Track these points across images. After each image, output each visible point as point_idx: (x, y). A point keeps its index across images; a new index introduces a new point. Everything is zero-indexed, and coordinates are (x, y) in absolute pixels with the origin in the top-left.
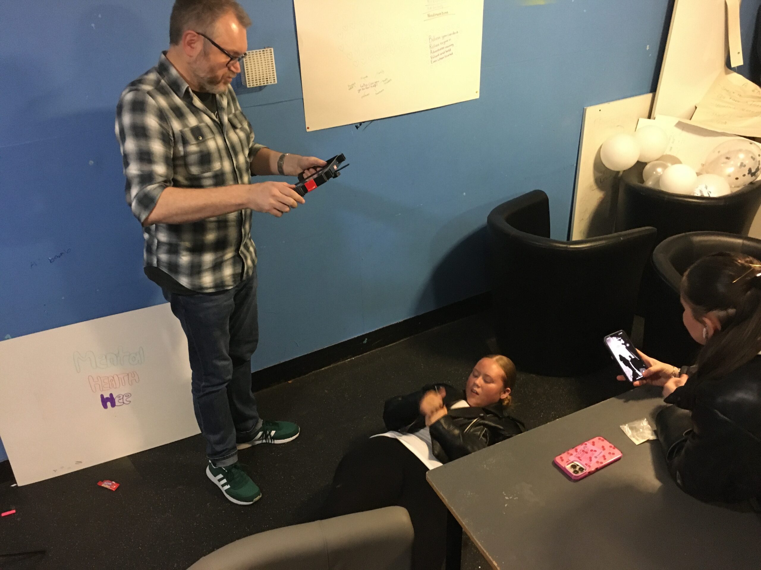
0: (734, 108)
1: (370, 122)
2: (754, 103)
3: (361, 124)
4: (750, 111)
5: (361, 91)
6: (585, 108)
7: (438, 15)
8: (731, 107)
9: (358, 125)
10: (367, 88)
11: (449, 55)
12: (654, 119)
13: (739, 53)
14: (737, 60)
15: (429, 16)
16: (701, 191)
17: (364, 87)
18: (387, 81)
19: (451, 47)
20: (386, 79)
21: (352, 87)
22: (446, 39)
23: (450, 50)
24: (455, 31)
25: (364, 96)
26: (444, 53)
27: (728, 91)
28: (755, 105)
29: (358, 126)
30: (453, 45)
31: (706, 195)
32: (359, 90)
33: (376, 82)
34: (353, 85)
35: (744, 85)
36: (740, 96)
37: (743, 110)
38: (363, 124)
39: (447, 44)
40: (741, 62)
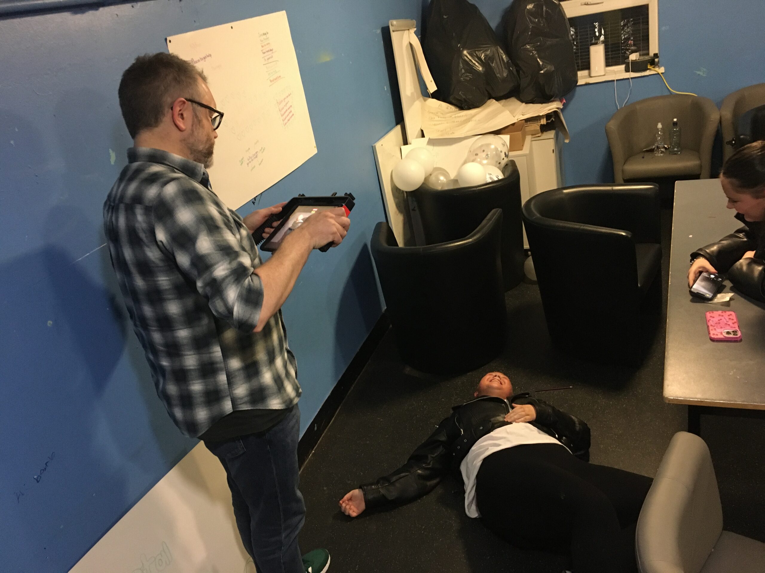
0: (447, 123)
1: (260, 195)
2: (456, 115)
3: (255, 199)
4: (459, 121)
5: (249, 165)
6: (373, 145)
7: (276, 79)
8: (444, 123)
9: (254, 200)
10: (252, 160)
11: (292, 116)
12: (410, 144)
13: (431, 81)
14: (432, 87)
15: (271, 81)
16: (491, 178)
17: (250, 160)
18: (263, 150)
19: (291, 109)
20: (262, 148)
21: (243, 162)
22: (286, 100)
23: (291, 112)
24: (290, 94)
25: (252, 170)
26: (288, 115)
27: (433, 113)
28: (458, 117)
29: (254, 202)
30: (291, 106)
31: (496, 179)
32: (248, 164)
33: (256, 153)
34: (242, 159)
35: (439, 106)
36: (442, 114)
37: (454, 122)
38: (256, 198)
39: (288, 105)
40: (436, 89)
